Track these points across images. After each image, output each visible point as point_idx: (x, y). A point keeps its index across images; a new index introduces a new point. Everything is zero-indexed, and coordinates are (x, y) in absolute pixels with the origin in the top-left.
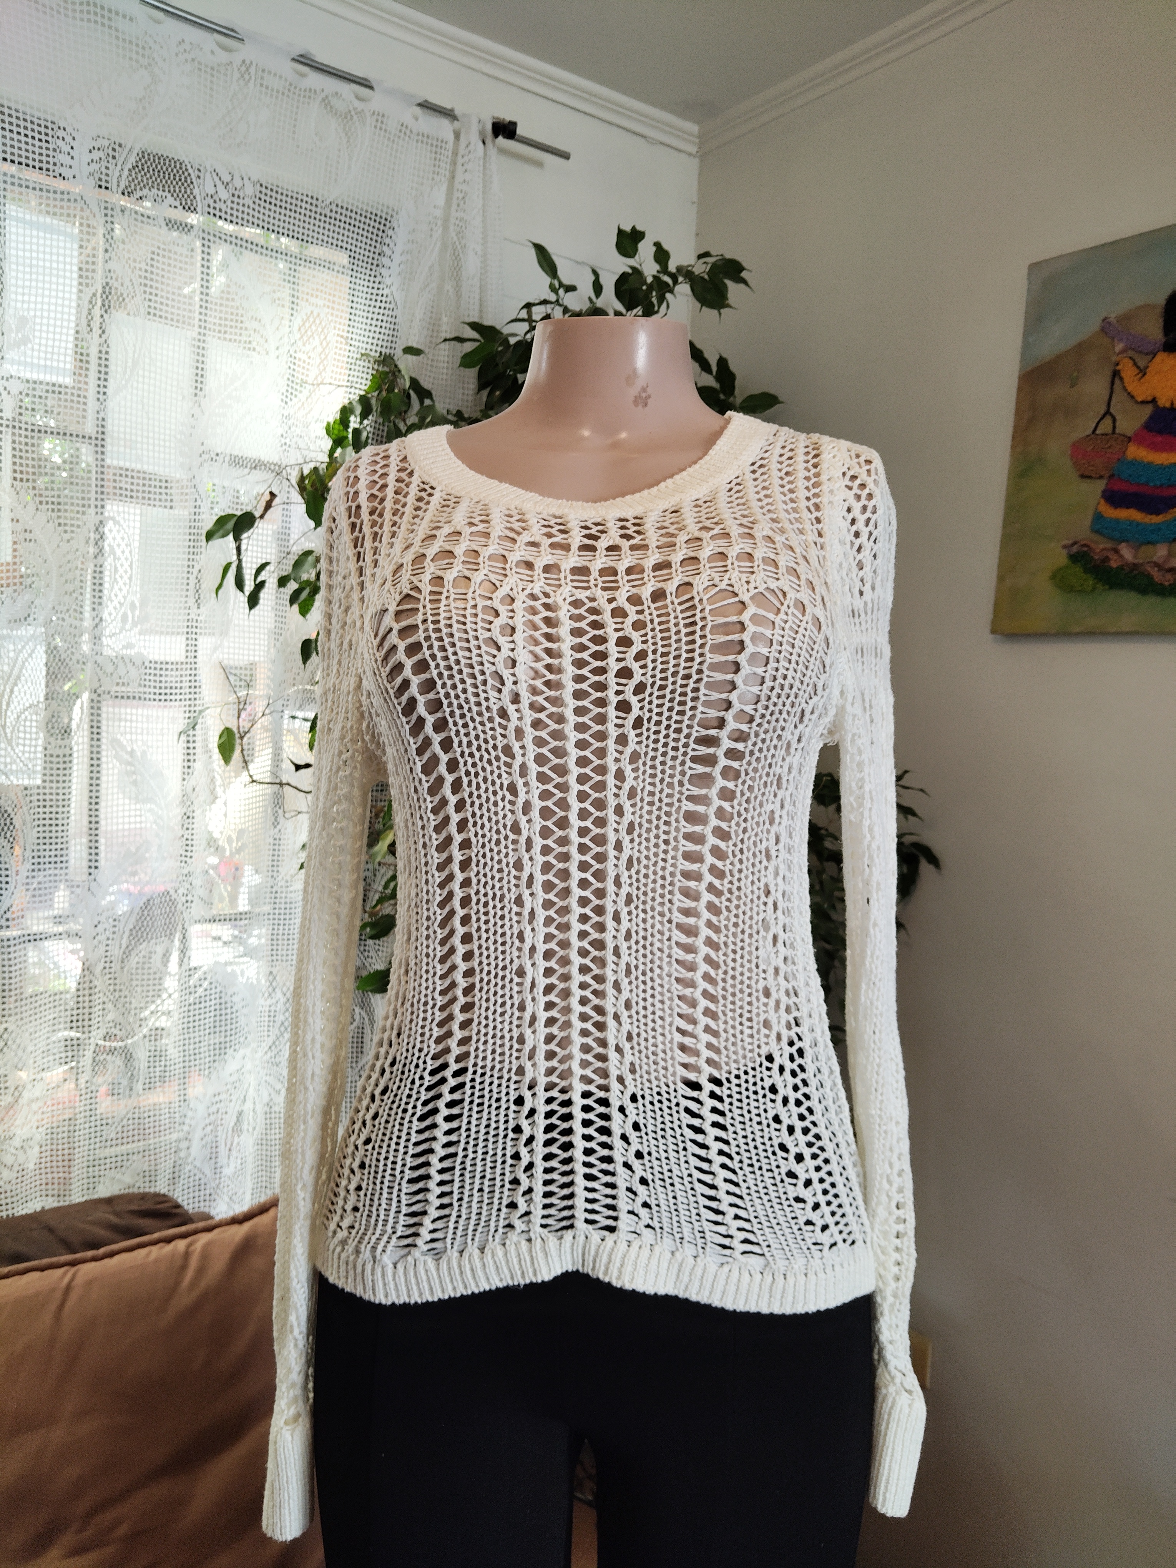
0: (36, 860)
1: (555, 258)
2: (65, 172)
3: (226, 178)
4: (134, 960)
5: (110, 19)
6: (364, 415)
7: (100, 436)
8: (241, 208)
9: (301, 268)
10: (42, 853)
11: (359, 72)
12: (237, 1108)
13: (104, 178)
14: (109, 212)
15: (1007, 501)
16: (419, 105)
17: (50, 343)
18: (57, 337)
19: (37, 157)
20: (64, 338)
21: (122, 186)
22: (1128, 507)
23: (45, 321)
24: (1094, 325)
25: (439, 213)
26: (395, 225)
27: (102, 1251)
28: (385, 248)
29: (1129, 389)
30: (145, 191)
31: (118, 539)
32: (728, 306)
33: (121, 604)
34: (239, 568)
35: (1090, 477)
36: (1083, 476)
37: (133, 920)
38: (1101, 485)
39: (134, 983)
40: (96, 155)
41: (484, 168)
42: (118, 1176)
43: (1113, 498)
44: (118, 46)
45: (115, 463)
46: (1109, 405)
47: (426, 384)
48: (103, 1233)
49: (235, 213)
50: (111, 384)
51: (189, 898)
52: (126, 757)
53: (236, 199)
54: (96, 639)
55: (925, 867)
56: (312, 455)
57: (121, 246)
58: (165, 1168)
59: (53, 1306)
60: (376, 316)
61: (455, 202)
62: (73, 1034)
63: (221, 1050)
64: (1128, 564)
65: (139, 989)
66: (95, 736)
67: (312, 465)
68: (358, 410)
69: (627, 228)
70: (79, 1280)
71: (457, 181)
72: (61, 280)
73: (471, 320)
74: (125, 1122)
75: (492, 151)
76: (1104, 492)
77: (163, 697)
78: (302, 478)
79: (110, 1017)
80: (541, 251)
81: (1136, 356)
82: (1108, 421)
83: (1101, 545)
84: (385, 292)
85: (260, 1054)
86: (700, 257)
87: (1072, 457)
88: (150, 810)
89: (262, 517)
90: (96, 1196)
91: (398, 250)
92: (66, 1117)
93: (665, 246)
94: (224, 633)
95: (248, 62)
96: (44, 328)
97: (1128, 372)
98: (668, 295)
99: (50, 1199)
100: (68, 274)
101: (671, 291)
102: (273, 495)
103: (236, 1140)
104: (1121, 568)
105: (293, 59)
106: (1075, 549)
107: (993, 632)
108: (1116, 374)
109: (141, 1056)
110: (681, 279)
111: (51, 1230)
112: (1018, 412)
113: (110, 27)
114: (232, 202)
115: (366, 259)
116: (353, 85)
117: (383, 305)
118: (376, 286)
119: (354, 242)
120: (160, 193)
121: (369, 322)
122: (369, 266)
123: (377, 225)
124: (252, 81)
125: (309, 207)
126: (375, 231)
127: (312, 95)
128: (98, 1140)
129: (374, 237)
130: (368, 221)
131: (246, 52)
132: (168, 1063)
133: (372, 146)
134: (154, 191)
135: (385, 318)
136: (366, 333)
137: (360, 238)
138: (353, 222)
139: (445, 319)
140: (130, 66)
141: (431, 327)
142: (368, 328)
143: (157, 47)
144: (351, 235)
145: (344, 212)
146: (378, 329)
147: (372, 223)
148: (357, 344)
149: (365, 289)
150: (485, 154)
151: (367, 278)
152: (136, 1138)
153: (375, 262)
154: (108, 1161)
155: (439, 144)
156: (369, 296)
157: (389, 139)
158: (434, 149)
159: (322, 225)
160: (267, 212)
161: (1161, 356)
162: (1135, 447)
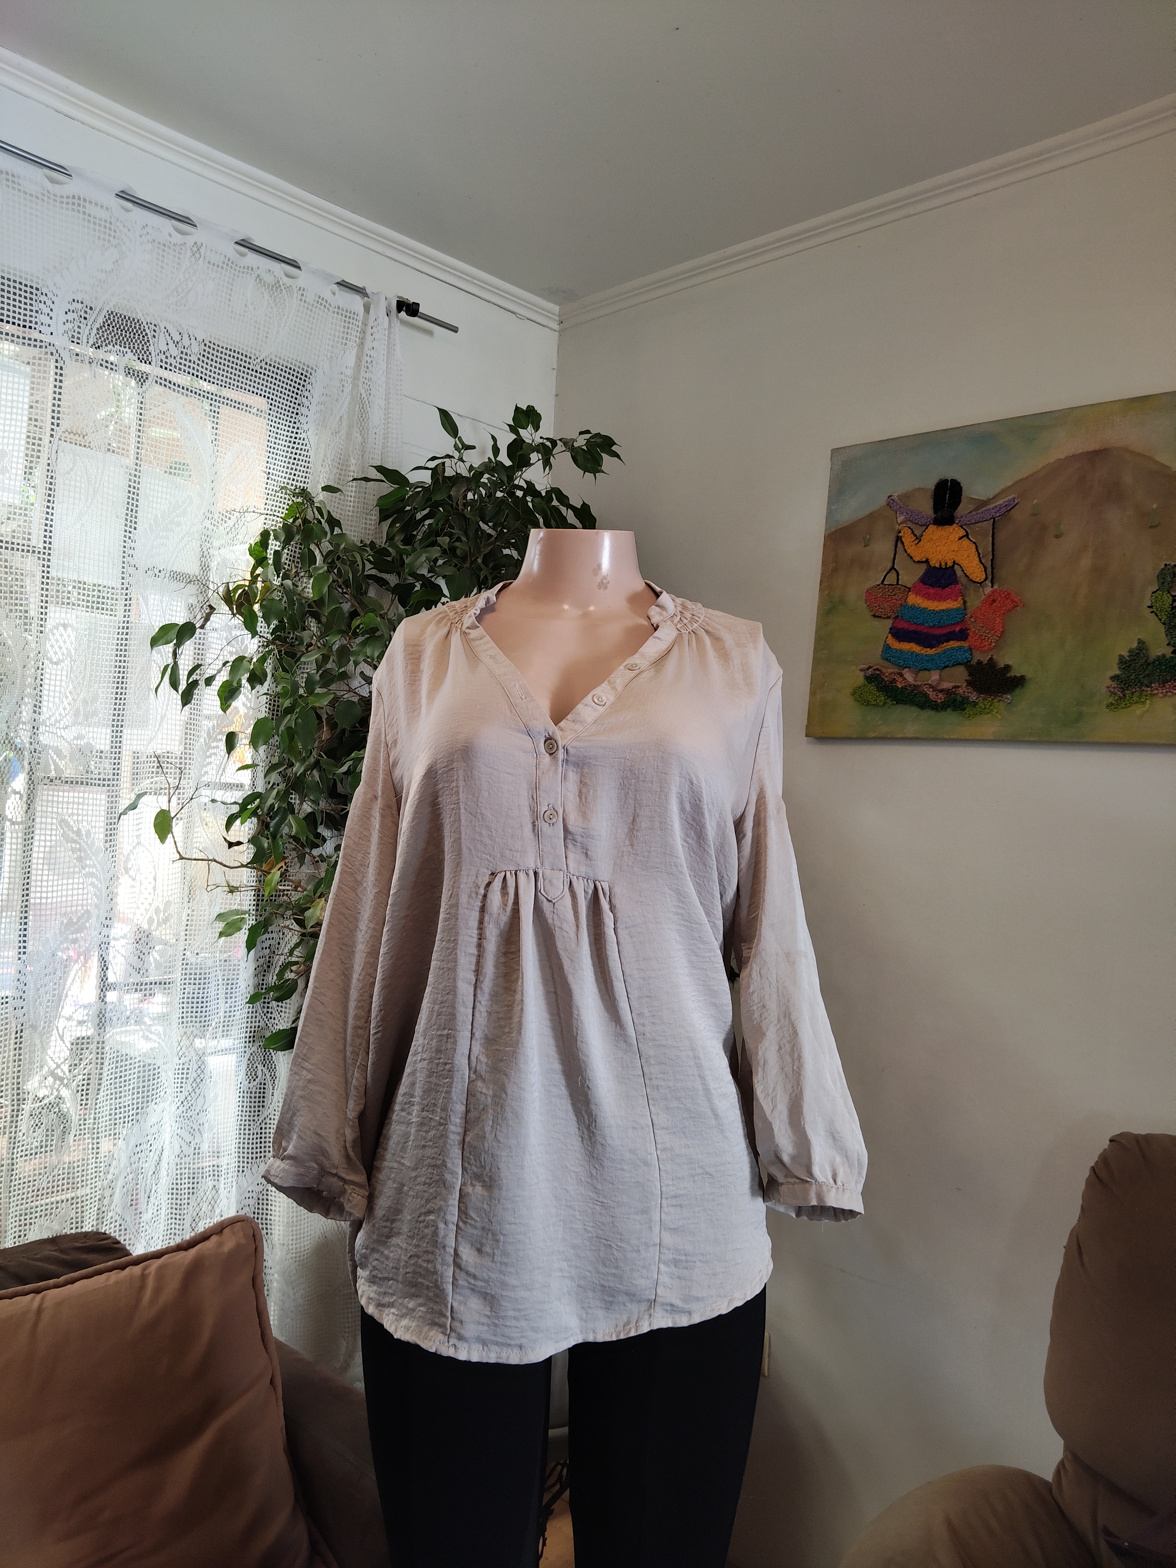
1: (456, 421)
2: (45, 329)
3: (177, 338)
6: (286, 541)
8: (188, 363)
11: (288, 254)
12: (155, 1158)
13: (76, 335)
15: (816, 632)
16: (338, 283)
19: (22, 317)
21: (91, 342)
22: (909, 642)
25: (349, 372)
26: (313, 380)
27: (59, 1280)
29: (909, 551)
30: (110, 347)
34: (175, 670)
35: (881, 617)
36: (874, 616)
38: (889, 623)
40: (70, 316)
41: (389, 337)
42: (49, 1223)
43: (898, 634)
45: (62, 575)
46: (894, 563)
47: (336, 515)
48: (55, 1266)
49: (183, 367)
52: (73, 836)
53: (184, 356)
59: (28, 1327)
60: (293, 456)
61: (364, 363)
63: (143, 1104)
64: (910, 686)
67: (237, 583)
68: (280, 535)
69: (523, 406)
70: (47, 1304)
71: (366, 348)
73: (376, 463)
74: (56, 1172)
75: (397, 324)
76: (891, 629)
78: (228, 592)
80: (443, 413)
81: (913, 526)
82: (893, 575)
83: (889, 670)
84: (302, 436)
86: (581, 433)
87: (866, 601)
89: (202, 627)
91: (313, 401)
97: (908, 538)
102: (211, 608)
105: (236, 243)
106: (870, 672)
107: (807, 735)
108: (898, 539)
110: (560, 447)
112: (824, 561)
114: (181, 358)
115: (287, 408)
116: (283, 265)
117: (300, 447)
118: (295, 430)
119: (279, 394)
120: (122, 349)
121: (287, 460)
122: (290, 414)
123: (298, 381)
124: (202, 259)
125: (243, 364)
126: (297, 386)
127: (250, 271)
128: (30, 1189)
129: (296, 390)
130: (291, 377)
131: (197, 236)
132: (97, 1116)
133: (297, 316)
134: (117, 347)
135: (301, 458)
136: (285, 470)
137: (283, 391)
138: (278, 377)
139: (353, 461)
140: (103, 245)
141: (340, 467)
142: (286, 465)
143: (126, 230)
144: (276, 388)
145: (272, 368)
146: (294, 467)
147: (294, 379)
148: (277, 478)
149: (286, 433)
150: (390, 326)
151: (288, 423)
152: (65, 1187)
153: (295, 411)
154: (39, 1209)
155: (352, 315)
156: (288, 439)
157: (311, 310)
158: (347, 319)
159: (253, 378)
160: (209, 367)
161: (932, 528)
162: (914, 596)
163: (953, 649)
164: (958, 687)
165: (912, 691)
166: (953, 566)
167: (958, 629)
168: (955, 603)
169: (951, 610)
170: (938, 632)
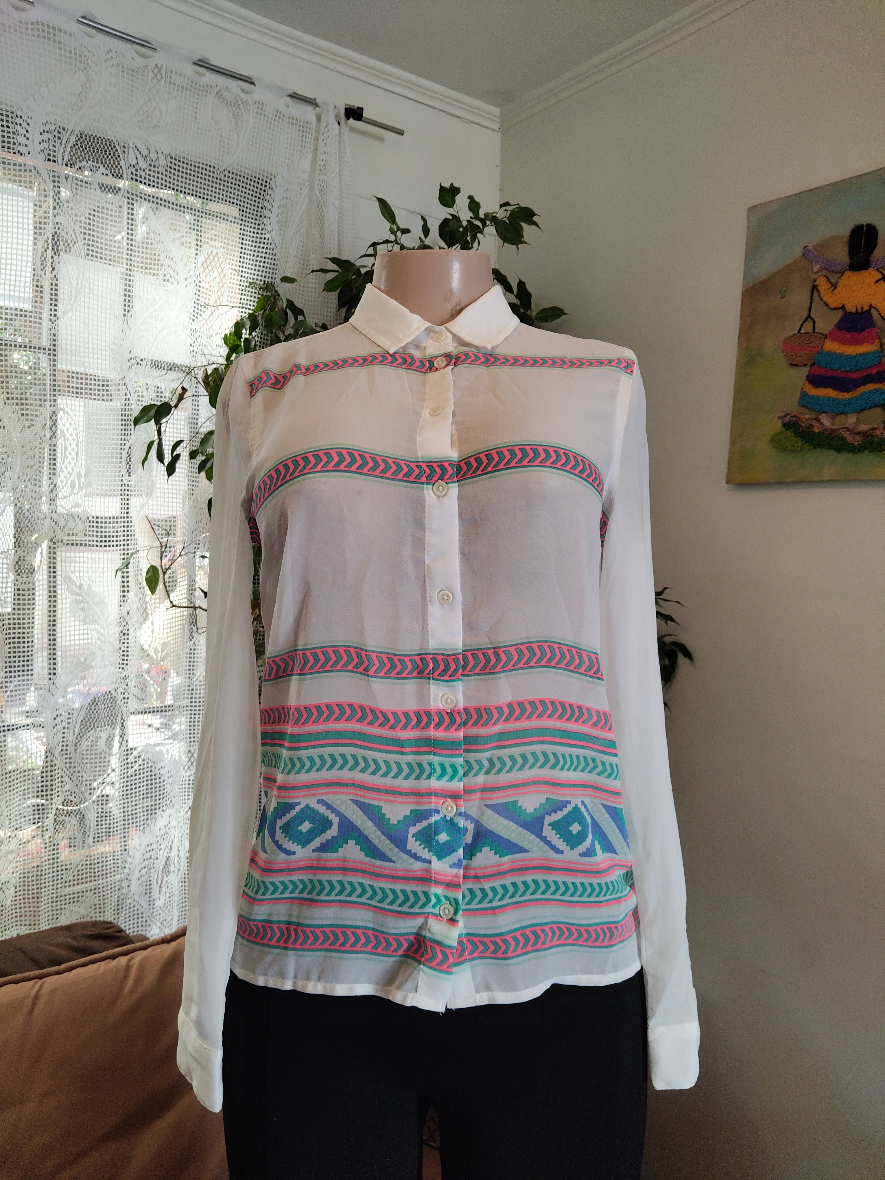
0: (8, 670)
1: (393, 208)
2: (22, 149)
3: (145, 152)
4: (85, 744)
5: (54, 35)
6: (252, 329)
7: (52, 348)
8: (156, 175)
9: (203, 219)
10: (12, 664)
11: (244, 73)
12: (166, 855)
13: (51, 153)
14: (57, 179)
15: (735, 384)
16: (290, 96)
17: (13, 278)
18: (18, 273)
20: (23, 274)
21: (66, 159)
22: (826, 387)
23: (9, 262)
24: (798, 252)
25: (305, 176)
26: (273, 185)
27: (63, 966)
28: (266, 203)
29: (825, 299)
30: (84, 163)
31: (67, 424)
32: (525, 242)
33: (70, 474)
34: (160, 445)
35: (797, 365)
36: (791, 365)
37: (83, 713)
38: (806, 371)
39: (85, 761)
40: (45, 136)
41: (339, 142)
42: (76, 909)
43: (814, 380)
44: (61, 55)
45: (64, 367)
46: (810, 311)
47: (299, 305)
48: (64, 953)
49: (152, 178)
50: (60, 307)
51: (126, 696)
52: (77, 589)
53: (152, 168)
54: (52, 501)
55: (682, 660)
56: (214, 359)
57: (66, 205)
58: (111, 901)
59: (25, 1010)
60: (260, 254)
61: (318, 168)
62: (39, 801)
63: (152, 811)
64: (827, 430)
65: (89, 766)
66: (52, 574)
67: (214, 366)
68: (248, 324)
69: (447, 185)
70: (45, 990)
71: (319, 152)
72: (20, 231)
73: (332, 256)
74: (80, 867)
75: (345, 130)
76: (807, 376)
77: (103, 544)
78: (207, 377)
79: (67, 788)
80: (382, 203)
81: (829, 274)
82: (809, 323)
83: (806, 416)
84: (267, 236)
85: (182, 813)
86: (502, 206)
87: (783, 350)
88: (95, 629)
89: (176, 406)
90: (59, 925)
91: (276, 204)
92: (35, 865)
93: (477, 199)
94: (149, 494)
95: (160, 65)
96: (8, 267)
97: (824, 286)
98: (479, 235)
99: (23, 928)
100: (26, 226)
101: (482, 232)
102: (184, 390)
103: (165, 879)
104: (822, 433)
105: (193, 63)
106: (787, 419)
107: (727, 482)
108: (814, 288)
109: (92, 817)
110: (488, 223)
111: (23, 952)
112: (742, 318)
113: (54, 41)
114: (150, 170)
115: (251, 212)
116: (239, 82)
117: (265, 246)
118: (260, 231)
119: (243, 199)
120: (95, 164)
121: (255, 258)
122: (254, 217)
123: (259, 186)
124: (163, 80)
125: (207, 173)
126: (258, 191)
127: (209, 89)
128: (59, 881)
129: (258, 195)
130: (252, 183)
131: (158, 58)
132: (112, 822)
133: (254, 127)
134: (91, 163)
135: (267, 256)
136: (253, 267)
137: (247, 196)
138: (241, 184)
139: (312, 256)
140: (71, 70)
141: (302, 262)
142: (254, 263)
143: (90, 55)
144: (240, 193)
145: (234, 176)
146: (262, 264)
147: (256, 185)
148: (246, 275)
149: (252, 234)
150: (340, 132)
151: (253, 225)
152: (88, 879)
153: (259, 214)
154: (67, 897)
155: (305, 125)
156: (254, 239)
157: (267, 122)
158: (301, 128)
159: (218, 186)
160: (176, 177)
161: (848, 274)
162: (830, 342)
163: (870, 391)
164: (875, 429)
165: (829, 436)
166: (870, 310)
167: (875, 371)
168: (872, 346)
169: (867, 353)
170: (854, 376)
